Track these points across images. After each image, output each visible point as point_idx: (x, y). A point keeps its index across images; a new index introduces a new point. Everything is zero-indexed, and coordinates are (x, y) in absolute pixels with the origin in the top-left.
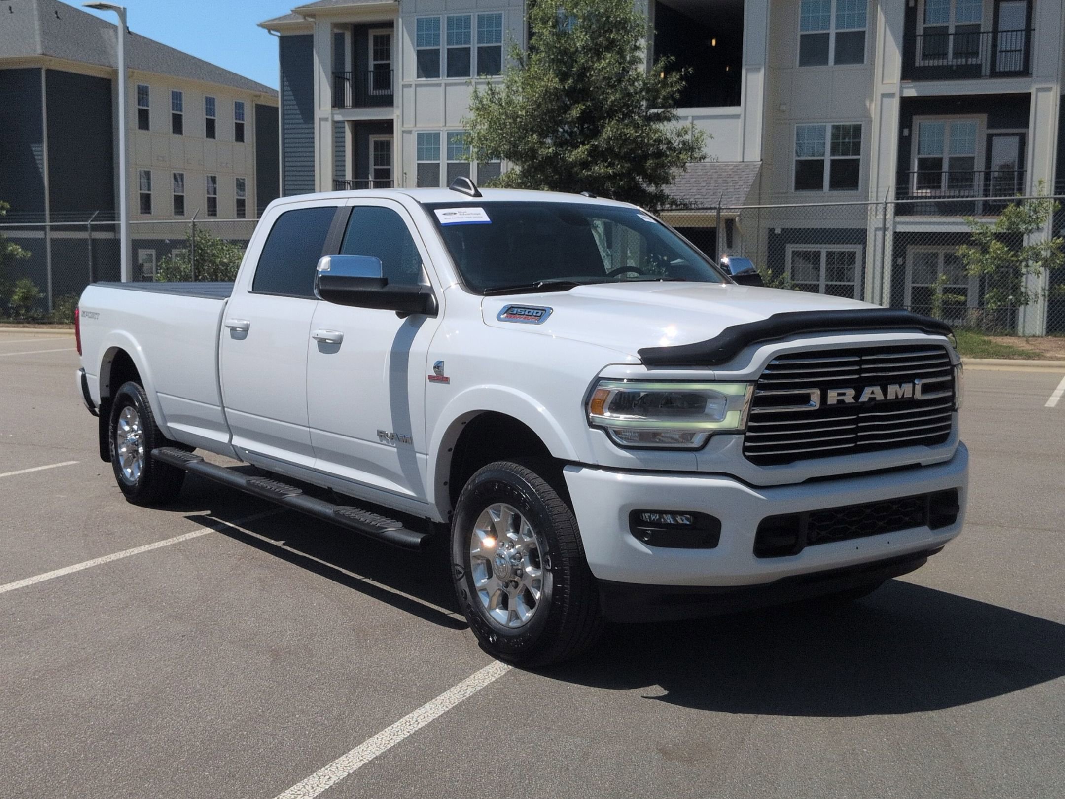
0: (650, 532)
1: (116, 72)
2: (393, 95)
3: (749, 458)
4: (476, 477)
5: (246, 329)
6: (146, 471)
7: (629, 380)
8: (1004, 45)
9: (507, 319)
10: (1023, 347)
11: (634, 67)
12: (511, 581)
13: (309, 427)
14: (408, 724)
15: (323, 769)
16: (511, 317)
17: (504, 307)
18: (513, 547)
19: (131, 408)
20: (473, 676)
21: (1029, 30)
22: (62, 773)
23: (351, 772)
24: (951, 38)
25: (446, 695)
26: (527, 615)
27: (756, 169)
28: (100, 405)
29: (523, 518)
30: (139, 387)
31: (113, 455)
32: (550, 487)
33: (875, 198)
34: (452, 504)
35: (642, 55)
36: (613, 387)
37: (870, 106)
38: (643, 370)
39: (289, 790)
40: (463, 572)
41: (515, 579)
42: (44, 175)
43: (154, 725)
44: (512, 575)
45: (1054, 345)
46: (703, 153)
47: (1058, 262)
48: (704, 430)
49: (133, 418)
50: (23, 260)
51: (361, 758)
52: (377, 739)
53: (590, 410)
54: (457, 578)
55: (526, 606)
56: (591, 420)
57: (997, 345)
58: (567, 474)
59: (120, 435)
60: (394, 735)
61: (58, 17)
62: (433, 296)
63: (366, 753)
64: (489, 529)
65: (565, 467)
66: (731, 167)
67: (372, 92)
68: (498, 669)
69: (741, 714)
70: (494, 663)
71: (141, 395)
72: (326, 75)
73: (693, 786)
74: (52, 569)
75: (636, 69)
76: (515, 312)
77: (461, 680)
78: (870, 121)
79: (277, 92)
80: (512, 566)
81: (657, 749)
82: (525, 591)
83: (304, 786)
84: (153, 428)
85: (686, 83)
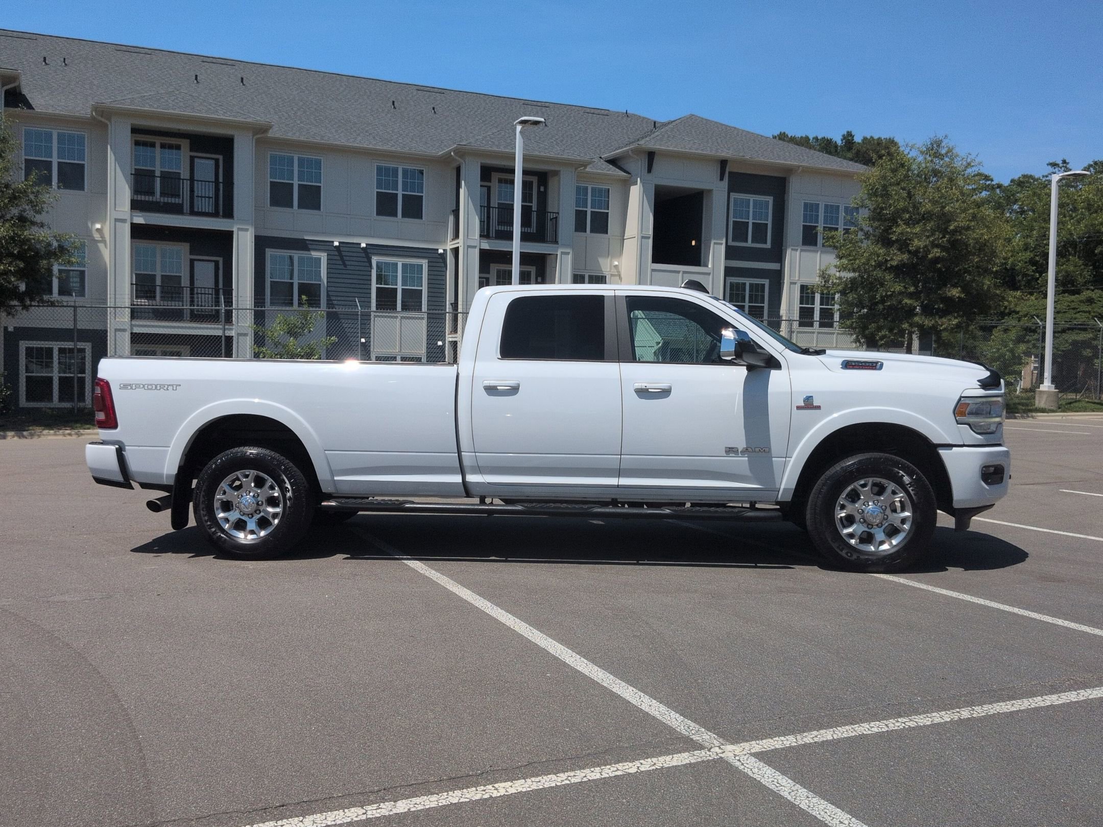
0: (985, 478)
5: (516, 388)
8: (199, 191)
12: (879, 524)
13: (622, 455)
24: (158, 179)
29: (892, 484)
33: (113, 303)
44: (882, 520)
53: (957, 415)
55: (887, 537)
56: (957, 421)
58: (941, 452)
59: (218, 500)
65: (940, 448)
76: (853, 364)
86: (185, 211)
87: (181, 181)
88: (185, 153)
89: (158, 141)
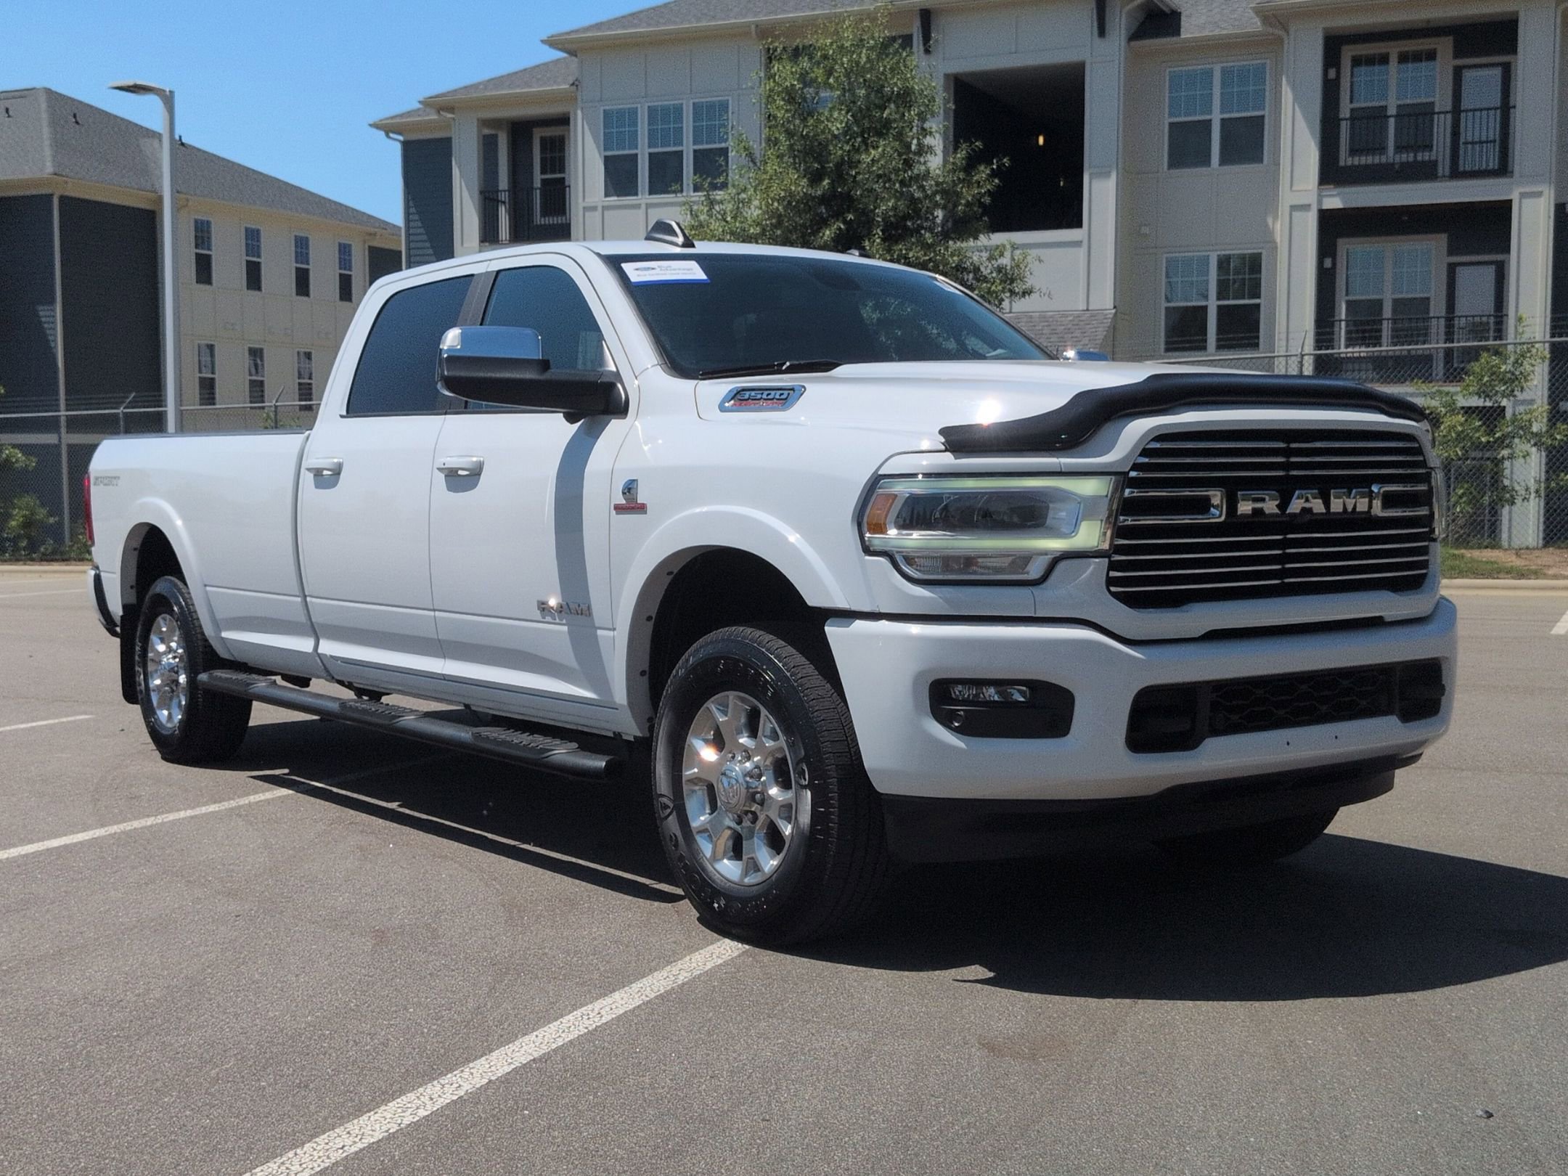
0: (962, 713)
1: (160, 200)
2: (570, 224)
3: (1116, 595)
4: (689, 656)
5: (337, 471)
6: (190, 711)
7: (927, 475)
8: (1469, 134)
9: (735, 408)
10: (1512, 562)
11: (922, 160)
12: (746, 813)
13: (434, 610)
14: (586, 1017)
15: (449, 1075)
16: (740, 405)
17: (730, 391)
18: (749, 758)
19: (168, 617)
20: (688, 958)
21: (1506, 108)
22: (33, 1086)
23: (493, 1078)
24: (1392, 121)
25: (645, 982)
26: (770, 863)
27: (1105, 321)
28: (122, 617)
29: (764, 712)
30: (179, 583)
31: (141, 691)
32: (804, 659)
33: (1284, 349)
34: (653, 704)
35: (936, 142)
36: (903, 489)
37: (1273, 225)
38: (948, 460)
39: (394, 1102)
40: (671, 805)
41: (753, 809)
42: (57, 351)
43: (183, 1025)
44: (747, 804)
45: (1557, 559)
46: (1028, 285)
47: (1558, 437)
48: (1044, 553)
49: (171, 631)
50: (25, 470)
51: (510, 1061)
52: (537, 1036)
53: (865, 527)
54: (663, 816)
55: (770, 850)
56: (867, 543)
57: (1472, 560)
58: (832, 631)
59: (152, 660)
60: (564, 1031)
61: (77, 123)
62: (619, 386)
63: (517, 1054)
64: (711, 735)
65: (828, 621)
66: (1071, 318)
67: (539, 219)
68: (728, 948)
69: (1111, 1000)
70: (721, 942)
71: (182, 594)
72: (471, 197)
73: (1038, 1089)
74: (39, 840)
75: (925, 163)
76: (747, 397)
77: (669, 963)
78: (1274, 248)
79: (399, 228)
80: (748, 788)
81: (980, 1043)
82: (768, 828)
83: (418, 1097)
84: (200, 643)
85: (1000, 181)
86: (1440, 174)
87: (1436, 116)
88: (1445, 62)
89: (1394, 49)
